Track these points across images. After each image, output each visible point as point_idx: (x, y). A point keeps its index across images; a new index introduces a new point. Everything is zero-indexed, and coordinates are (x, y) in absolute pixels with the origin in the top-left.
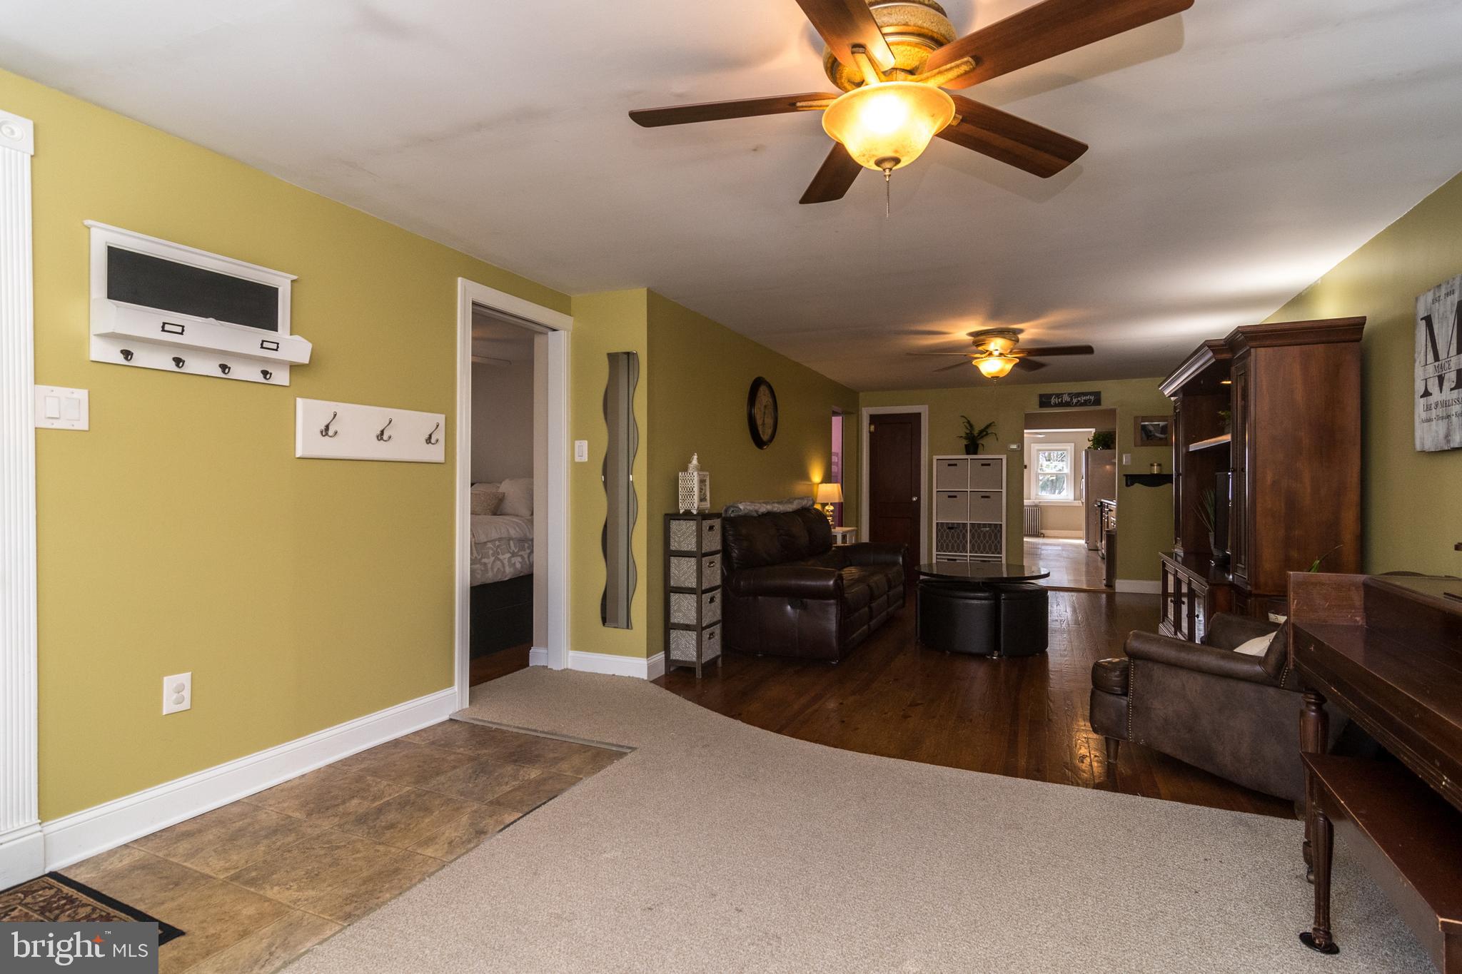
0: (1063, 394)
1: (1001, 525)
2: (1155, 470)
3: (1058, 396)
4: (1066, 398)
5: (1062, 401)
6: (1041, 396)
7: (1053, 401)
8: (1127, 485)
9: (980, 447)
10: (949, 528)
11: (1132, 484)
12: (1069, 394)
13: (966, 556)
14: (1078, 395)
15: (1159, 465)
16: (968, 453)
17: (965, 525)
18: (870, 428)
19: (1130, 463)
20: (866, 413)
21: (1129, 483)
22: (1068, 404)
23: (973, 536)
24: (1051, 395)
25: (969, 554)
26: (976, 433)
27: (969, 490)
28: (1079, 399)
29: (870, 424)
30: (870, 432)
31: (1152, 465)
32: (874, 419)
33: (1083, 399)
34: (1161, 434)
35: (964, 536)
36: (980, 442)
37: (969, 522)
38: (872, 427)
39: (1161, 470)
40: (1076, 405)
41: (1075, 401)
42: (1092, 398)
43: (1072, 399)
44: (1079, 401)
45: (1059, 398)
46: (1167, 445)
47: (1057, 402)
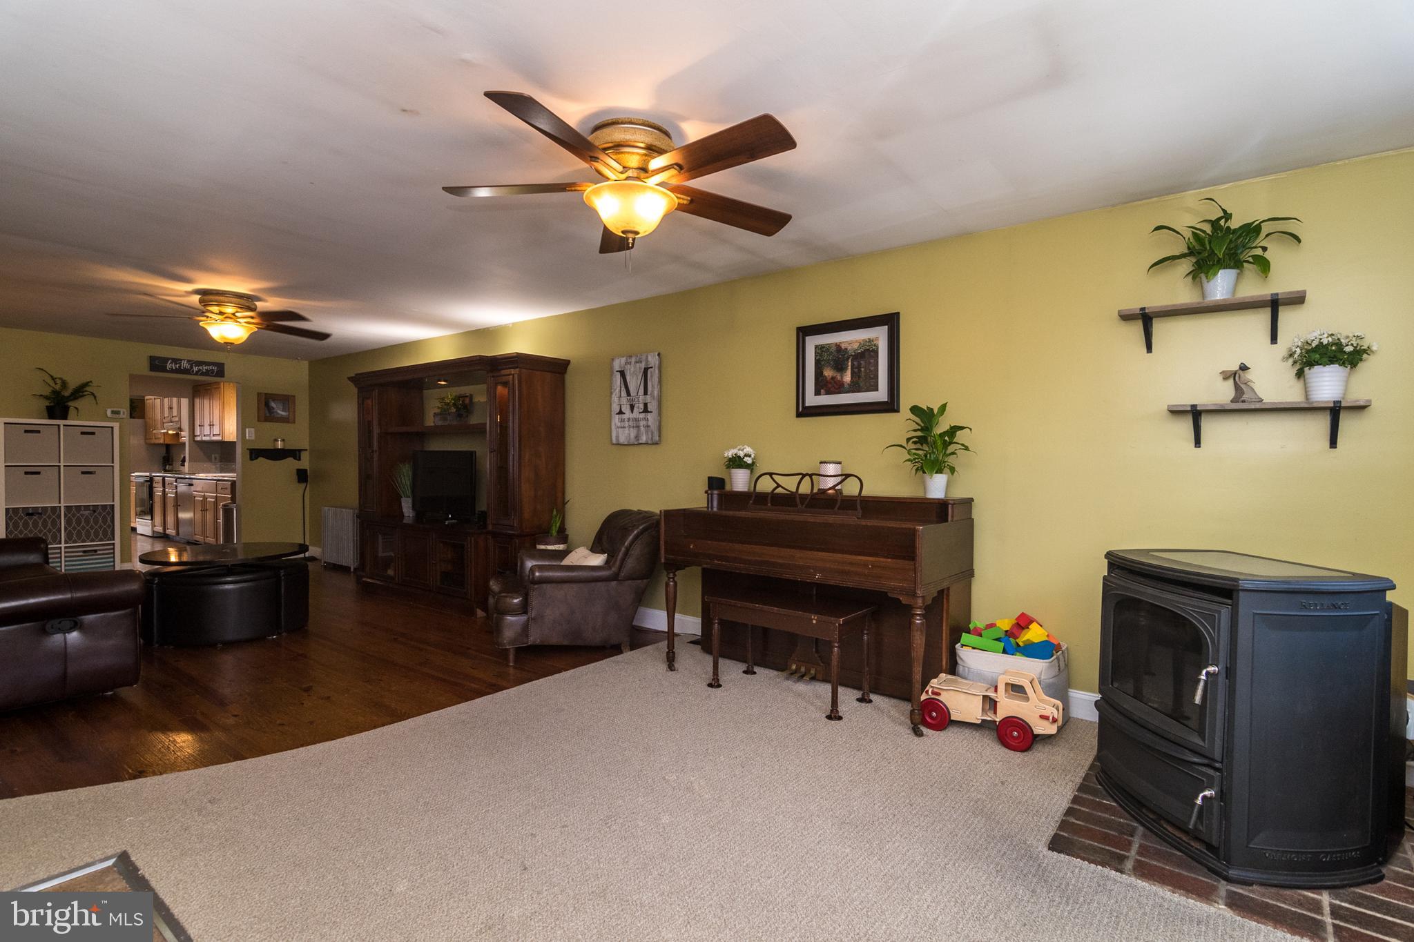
0: (181, 360)
1: (112, 505)
2: (280, 445)
3: (175, 361)
4: (185, 365)
5: (180, 367)
6: (152, 359)
7: (169, 366)
8: (251, 459)
9: (71, 410)
11: (256, 458)
12: (189, 361)
13: (60, 548)
14: (199, 363)
15: (283, 440)
16: (52, 417)
17: (55, 509)
19: (253, 438)
21: (253, 458)
22: (186, 371)
23: (69, 522)
24: (167, 359)
25: (63, 545)
26: (63, 393)
27: (62, 465)
28: (201, 368)
31: (276, 440)
33: (205, 368)
34: (283, 411)
35: (55, 523)
36: (70, 404)
37: (63, 505)
39: (284, 445)
40: (197, 374)
41: (195, 369)
42: (215, 369)
43: (192, 367)
44: (200, 370)
45: (176, 364)
46: (288, 422)
47: (174, 368)
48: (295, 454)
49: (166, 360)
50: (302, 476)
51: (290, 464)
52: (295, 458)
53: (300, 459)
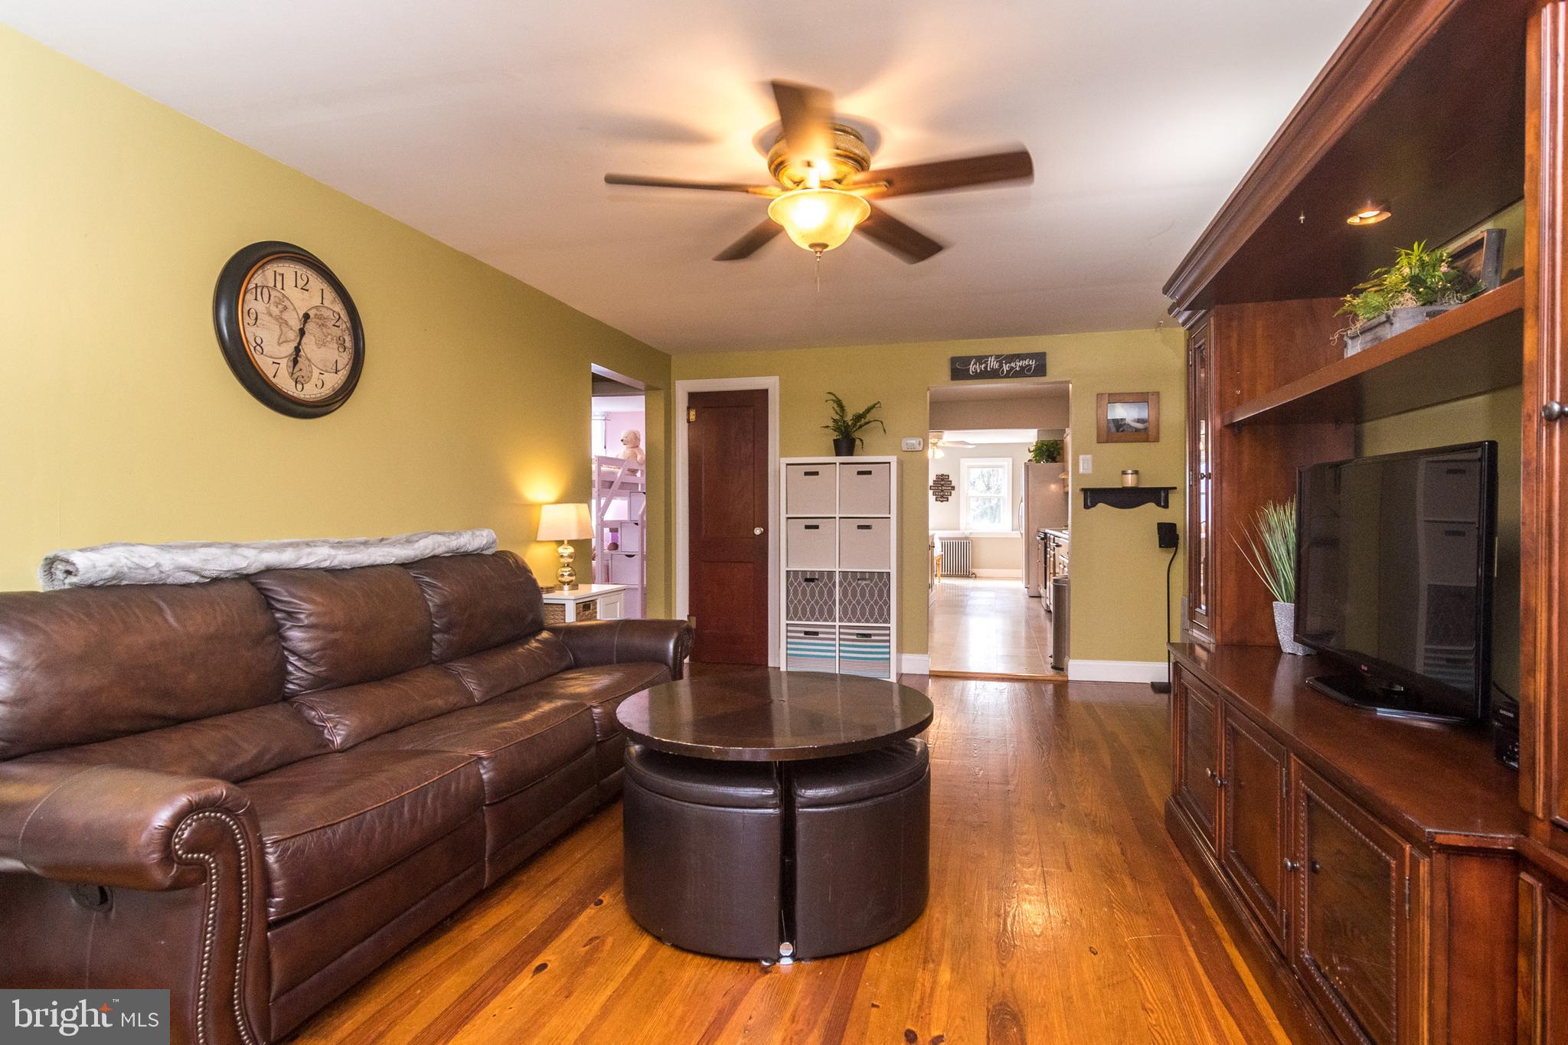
0: (987, 357)
1: (889, 574)
2: (1130, 481)
3: (981, 359)
4: (993, 364)
5: (986, 368)
6: (954, 360)
7: (972, 368)
8: (1086, 507)
9: (858, 442)
10: (807, 580)
11: (1094, 505)
12: (997, 357)
13: (834, 627)
14: (1011, 358)
15: (1136, 472)
16: (838, 454)
17: (831, 574)
18: (689, 414)
19: (1090, 471)
20: (682, 389)
21: (1089, 504)
22: (994, 374)
23: (844, 593)
24: (970, 359)
25: (837, 624)
26: (849, 418)
27: (837, 516)
28: (1013, 365)
29: (689, 408)
30: (689, 421)
31: (1124, 473)
32: (695, 399)
33: (1018, 365)
34: (1138, 422)
35: (831, 594)
36: (856, 435)
37: (837, 570)
38: (693, 413)
39: (1138, 481)
40: (1007, 376)
41: (1006, 368)
42: (1033, 363)
43: (1001, 366)
44: (1012, 368)
45: (981, 364)
46: (1147, 440)
47: (978, 371)
48: (1159, 496)
49: (966, 360)
50: (1168, 536)
51: (1150, 515)
52: (1158, 504)
53: (1166, 506)
